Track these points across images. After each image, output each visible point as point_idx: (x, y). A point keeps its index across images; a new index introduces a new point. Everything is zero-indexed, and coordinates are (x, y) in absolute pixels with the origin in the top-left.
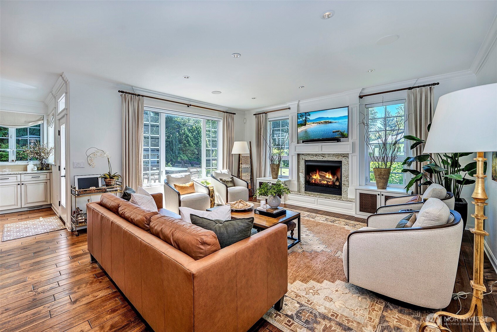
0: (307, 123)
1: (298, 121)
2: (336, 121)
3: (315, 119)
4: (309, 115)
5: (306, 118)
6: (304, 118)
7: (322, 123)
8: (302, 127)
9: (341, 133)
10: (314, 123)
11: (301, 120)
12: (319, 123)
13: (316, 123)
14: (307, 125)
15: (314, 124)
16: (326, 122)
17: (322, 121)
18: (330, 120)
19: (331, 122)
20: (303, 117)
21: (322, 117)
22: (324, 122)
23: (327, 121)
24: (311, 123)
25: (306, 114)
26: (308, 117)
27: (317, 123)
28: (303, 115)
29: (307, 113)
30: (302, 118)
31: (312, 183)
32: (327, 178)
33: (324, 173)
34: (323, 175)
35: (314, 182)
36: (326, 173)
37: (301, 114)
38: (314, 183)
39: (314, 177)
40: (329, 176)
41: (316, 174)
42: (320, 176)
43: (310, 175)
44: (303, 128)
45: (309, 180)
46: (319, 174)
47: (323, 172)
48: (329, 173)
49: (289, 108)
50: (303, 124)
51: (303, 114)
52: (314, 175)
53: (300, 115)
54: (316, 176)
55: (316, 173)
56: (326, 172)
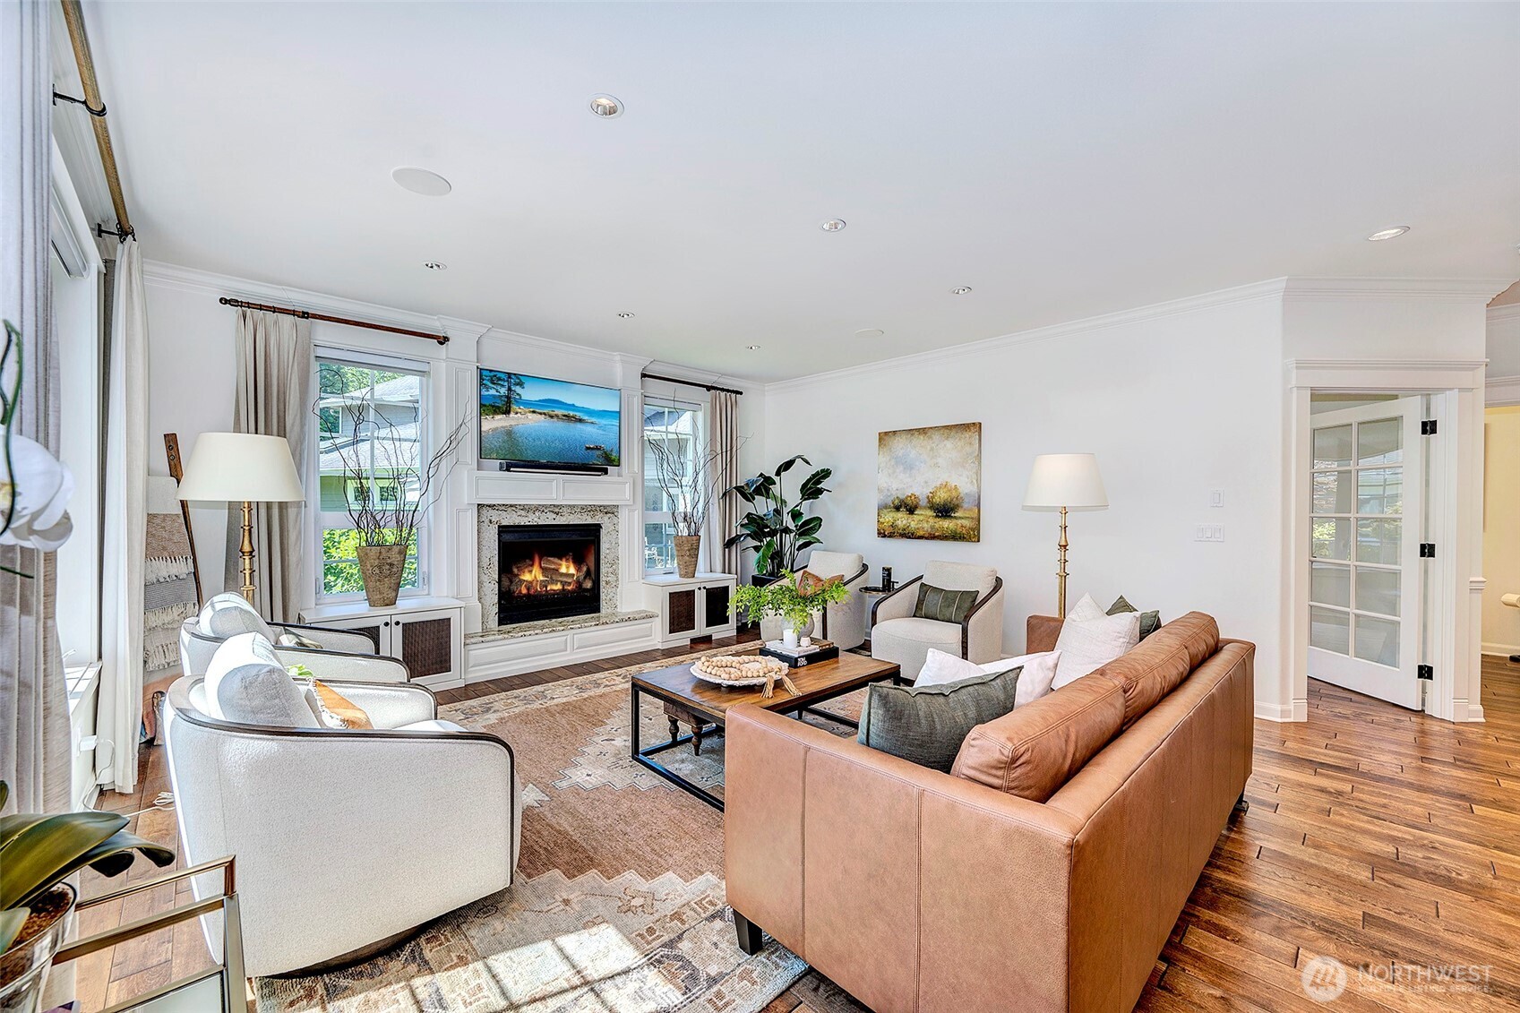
0: (514, 407)
1: (483, 393)
2: (593, 420)
3: (540, 401)
4: (521, 384)
5: (509, 389)
6: (503, 391)
7: (557, 416)
8: (499, 417)
9: (605, 453)
10: (534, 412)
11: (493, 392)
12: (552, 417)
13: (541, 414)
14: (512, 415)
16: (569, 418)
17: (560, 412)
18: (578, 415)
19: (580, 421)
20: (503, 386)
21: (560, 400)
22: (564, 416)
23: (571, 413)
25: (510, 377)
26: (518, 389)
27: (545, 414)
28: (499, 379)
29: (513, 376)
30: (499, 388)
31: (519, 597)
32: (562, 574)
33: (556, 560)
34: (553, 567)
35: (524, 591)
36: (559, 561)
37: (492, 374)
38: (525, 595)
39: (527, 577)
40: (568, 567)
41: (530, 568)
42: (544, 570)
43: (511, 572)
44: (498, 422)
45: (510, 589)
46: (541, 567)
47: (552, 559)
48: (567, 560)
49: (443, 340)
50: (498, 407)
51: (499, 375)
52: (526, 570)
53: (488, 377)
54: (531, 572)
55: (532, 565)
56: (561, 559)
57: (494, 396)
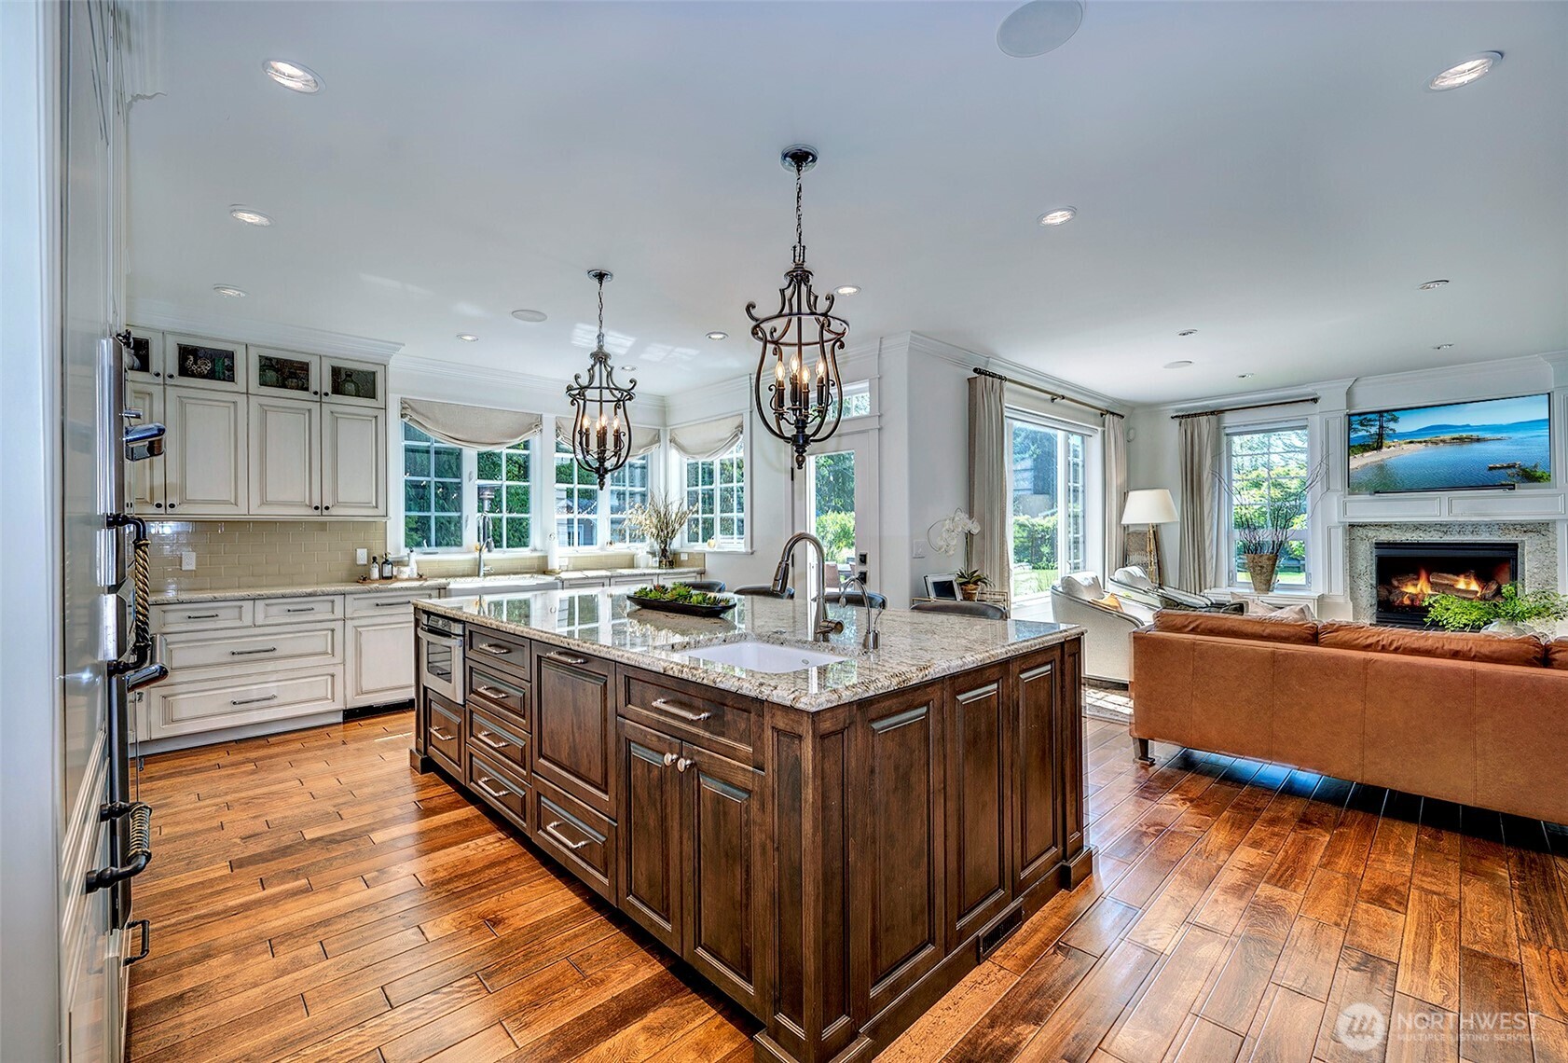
0: (1386, 442)
1: (1351, 436)
4: (1395, 420)
5: (1381, 427)
6: (1374, 430)
7: (1443, 441)
8: (1366, 454)
9: (1523, 469)
10: (1411, 442)
11: (1364, 433)
12: (1436, 443)
13: (1420, 442)
14: (1384, 449)
15: (1412, 445)
16: (1461, 440)
17: (1447, 437)
19: (1479, 440)
20: (1372, 425)
21: (1446, 423)
22: (1453, 439)
23: (1464, 435)
24: (1402, 442)
25: (1381, 415)
26: (1392, 425)
27: (1425, 442)
28: (1370, 420)
29: (1385, 414)
30: (1368, 428)
31: (1399, 606)
32: (1459, 590)
33: (1451, 576)
34: (1446, 582)
35: (1407, 602)
36: (1456, 577)
37: (1363, 417)
38: (1408, 606)
39: (1410, 589)
40: (1468, 584)
41: (1415, 582)
42: (1433, 585)
43: (1391, 584)
44: (1370, 458)
45: (1388, 600)
46: (1429, 581)
47: (1445, 575)
48: (1466, 577)
49: (1315, 400)
50: (1369, 446)
51: (1369, 417)
52: (1409, 583)
53: (1355, 419)
54: (1416, 585)
55: (1418, 579)
56: (1458, 575)
57: (1363, 437)
